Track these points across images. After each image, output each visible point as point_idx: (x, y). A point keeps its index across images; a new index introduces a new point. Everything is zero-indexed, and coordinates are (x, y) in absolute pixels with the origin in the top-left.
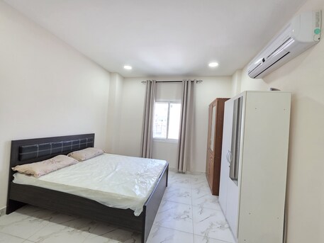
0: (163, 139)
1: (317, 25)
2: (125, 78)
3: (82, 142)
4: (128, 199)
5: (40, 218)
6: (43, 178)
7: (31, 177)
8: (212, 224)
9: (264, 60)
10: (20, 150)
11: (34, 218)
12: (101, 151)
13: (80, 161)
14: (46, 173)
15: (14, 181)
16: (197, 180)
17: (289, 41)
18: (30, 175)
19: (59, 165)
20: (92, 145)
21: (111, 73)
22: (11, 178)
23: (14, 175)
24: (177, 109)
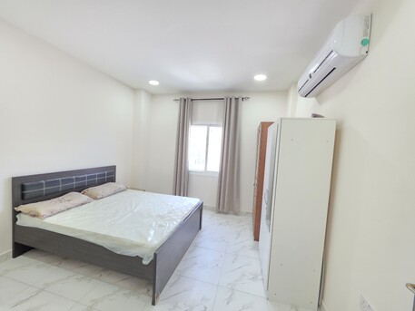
0: (201, 172)
1: (365, 34)
2: (153, 95)
3: (99, 176)
4: (138, 246)
5: (49, 263)
6: (48, 220)
7: (36, 219)
8: (243, 275)
9: (310, 77)
10: (23, 188)
11: (42, 263)
12: (123, 187)
13: (96, 198)
14: (53, 214)
15: (18, 223)
16: (240, 221)
17: (331, 55)
18: (34, 216)
19: (69, 205)
20: (113, 180)
21: (135, 90)
22: (15, 220)
23: (17, 216)
24: (217, 133)
